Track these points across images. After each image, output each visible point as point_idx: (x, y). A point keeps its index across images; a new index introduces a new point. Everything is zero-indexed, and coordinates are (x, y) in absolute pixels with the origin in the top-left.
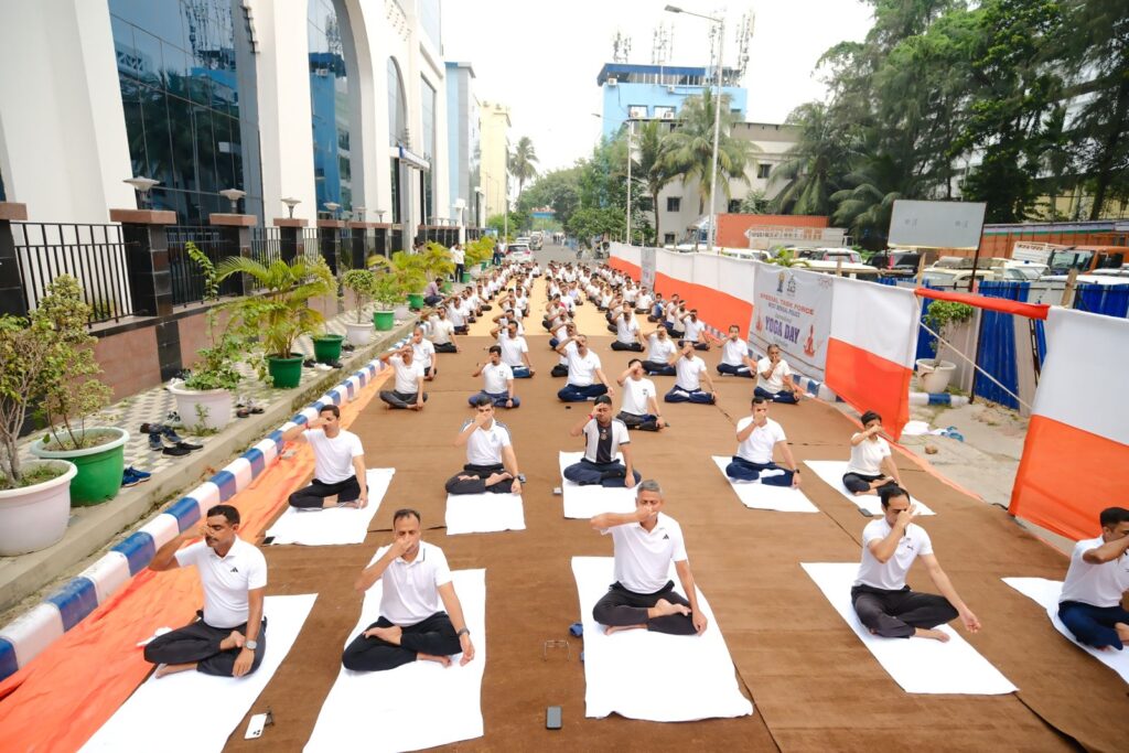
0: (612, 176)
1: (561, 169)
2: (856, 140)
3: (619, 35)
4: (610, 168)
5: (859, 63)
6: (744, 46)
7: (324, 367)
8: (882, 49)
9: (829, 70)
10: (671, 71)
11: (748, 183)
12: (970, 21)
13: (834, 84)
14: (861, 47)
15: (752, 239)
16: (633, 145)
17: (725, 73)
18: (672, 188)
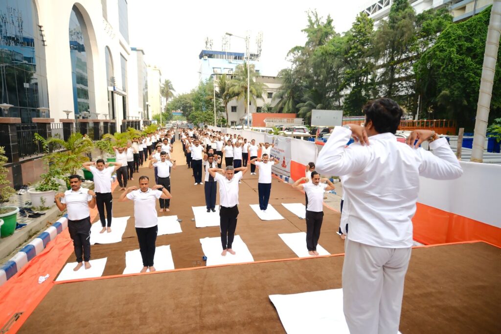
0: (207, 98)
1: (185, 94)
2: (305, 84)
3: (208, 38)
4: (206, 94)
5: (303, 54)
6: (259, 45)
7: (89, 181)
8: (311, 49)
9: (291, 57)
10: (230, 54)
11: (264, 100)
12: (341, 41)
13: (295, 62)
14: (303, 48)
15: (267, 123)
16: (215, 85)
17: (251, 55)
18: (233, 102)
